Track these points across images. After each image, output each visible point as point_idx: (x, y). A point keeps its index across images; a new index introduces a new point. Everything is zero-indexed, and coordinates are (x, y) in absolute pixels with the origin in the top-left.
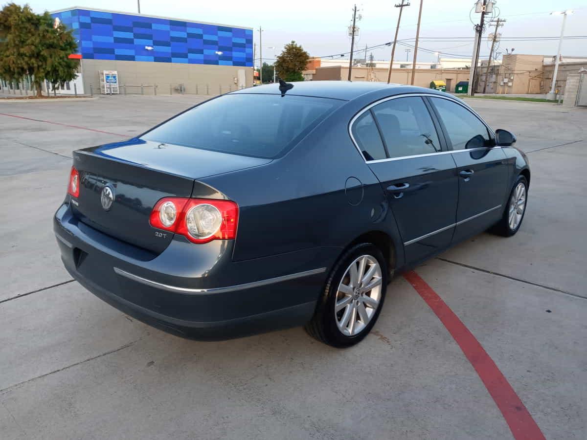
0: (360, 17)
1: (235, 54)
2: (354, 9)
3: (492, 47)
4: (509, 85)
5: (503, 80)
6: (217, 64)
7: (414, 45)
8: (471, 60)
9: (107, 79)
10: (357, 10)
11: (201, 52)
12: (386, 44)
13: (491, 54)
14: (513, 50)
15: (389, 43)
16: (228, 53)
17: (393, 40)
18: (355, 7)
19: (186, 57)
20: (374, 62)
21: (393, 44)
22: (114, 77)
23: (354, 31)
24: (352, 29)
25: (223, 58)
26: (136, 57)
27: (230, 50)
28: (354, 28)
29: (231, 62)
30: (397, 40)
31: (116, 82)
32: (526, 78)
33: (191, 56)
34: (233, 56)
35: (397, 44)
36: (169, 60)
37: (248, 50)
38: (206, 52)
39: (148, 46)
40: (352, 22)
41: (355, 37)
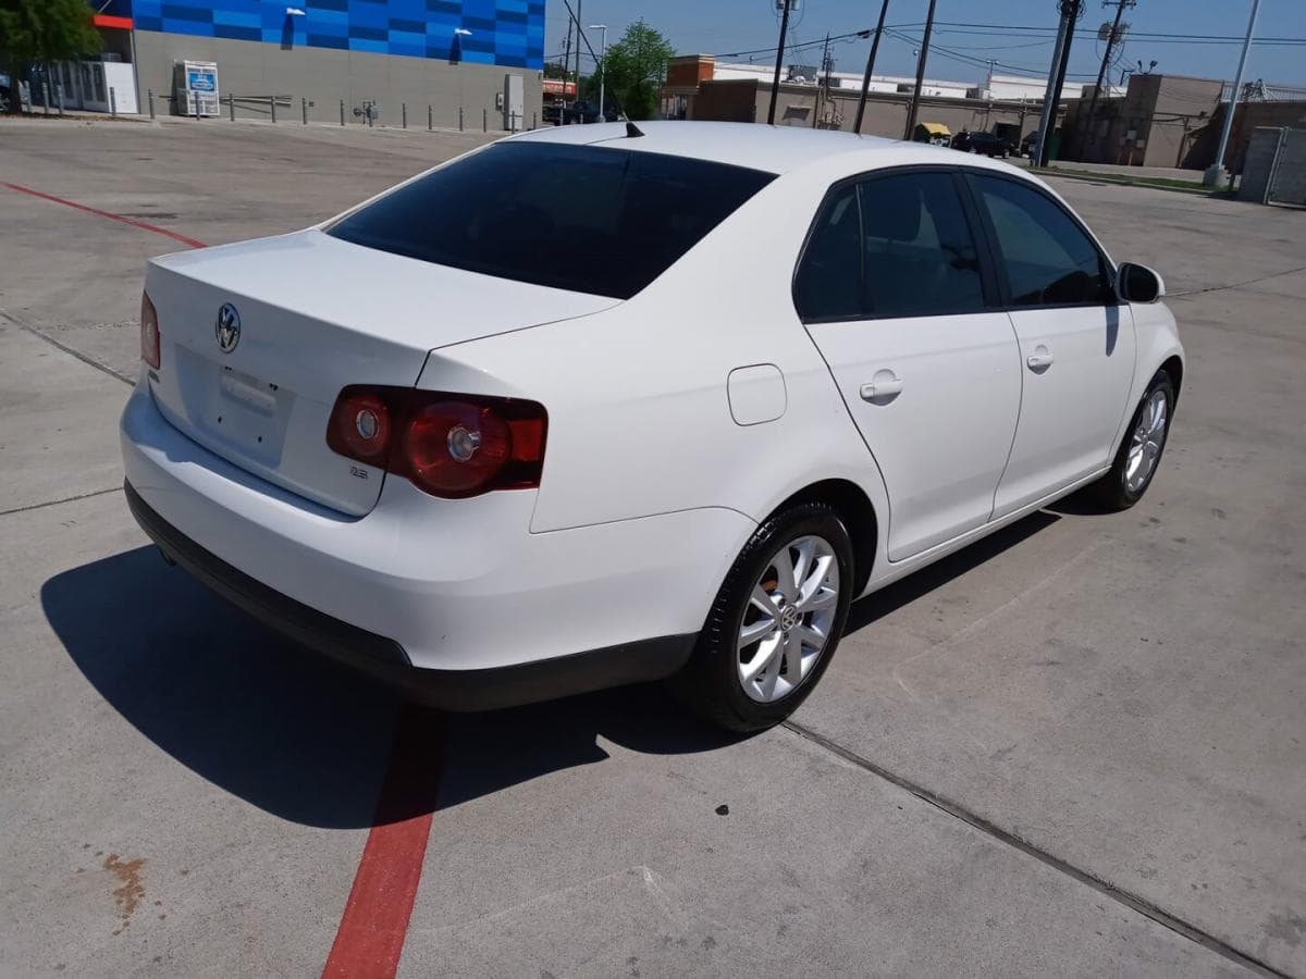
1: (503, 38)
3: (1107, 56)
4: (1138, 146)
5: (1126, 135)
7: (922, 38)
8: (1046, 83)
9: (191, 82)
11: (420, 28)
12: (860, 34)
13: (1102, 72)
14: (1153, 64)
15: (867, 32)
16: (484, 36)
17: (876, 26)
19: (385, 38)
20: (834, 75)
21: (874, 35)
22: (210, 77)
25: (471, 45)
26: (264, 32)
27: (489, 26)
29: (491, 56)
30: (885, 24)
31: (213, 90)
32: (1178, 132)
33: (395, 36)
34: (497, 41)
35: (882, 34)
36: (342, 44)
37: (532, 29)
38: (434, 29)
39: (294, 8)
41: (790, 13)
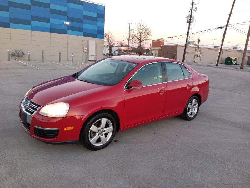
0: (196, 9)
1: (87, 26)
2: (192, 4)
6: (66, 33)
10: (194, 4)
11: (48, 20)
12: (218, 28)
15: (221, 27)
18: (193, 3)
19: (30, 24)
21: (225, 28)
23: (190, 20)
24: (189, 18)
27: (81, 21)
28: (191, 17)
30: (229, 24)
33: (34, 23)
34: (83, 27)
37: (99, 24)
38: (53, 21)
40: (190, 13)
41: (191, 23)
